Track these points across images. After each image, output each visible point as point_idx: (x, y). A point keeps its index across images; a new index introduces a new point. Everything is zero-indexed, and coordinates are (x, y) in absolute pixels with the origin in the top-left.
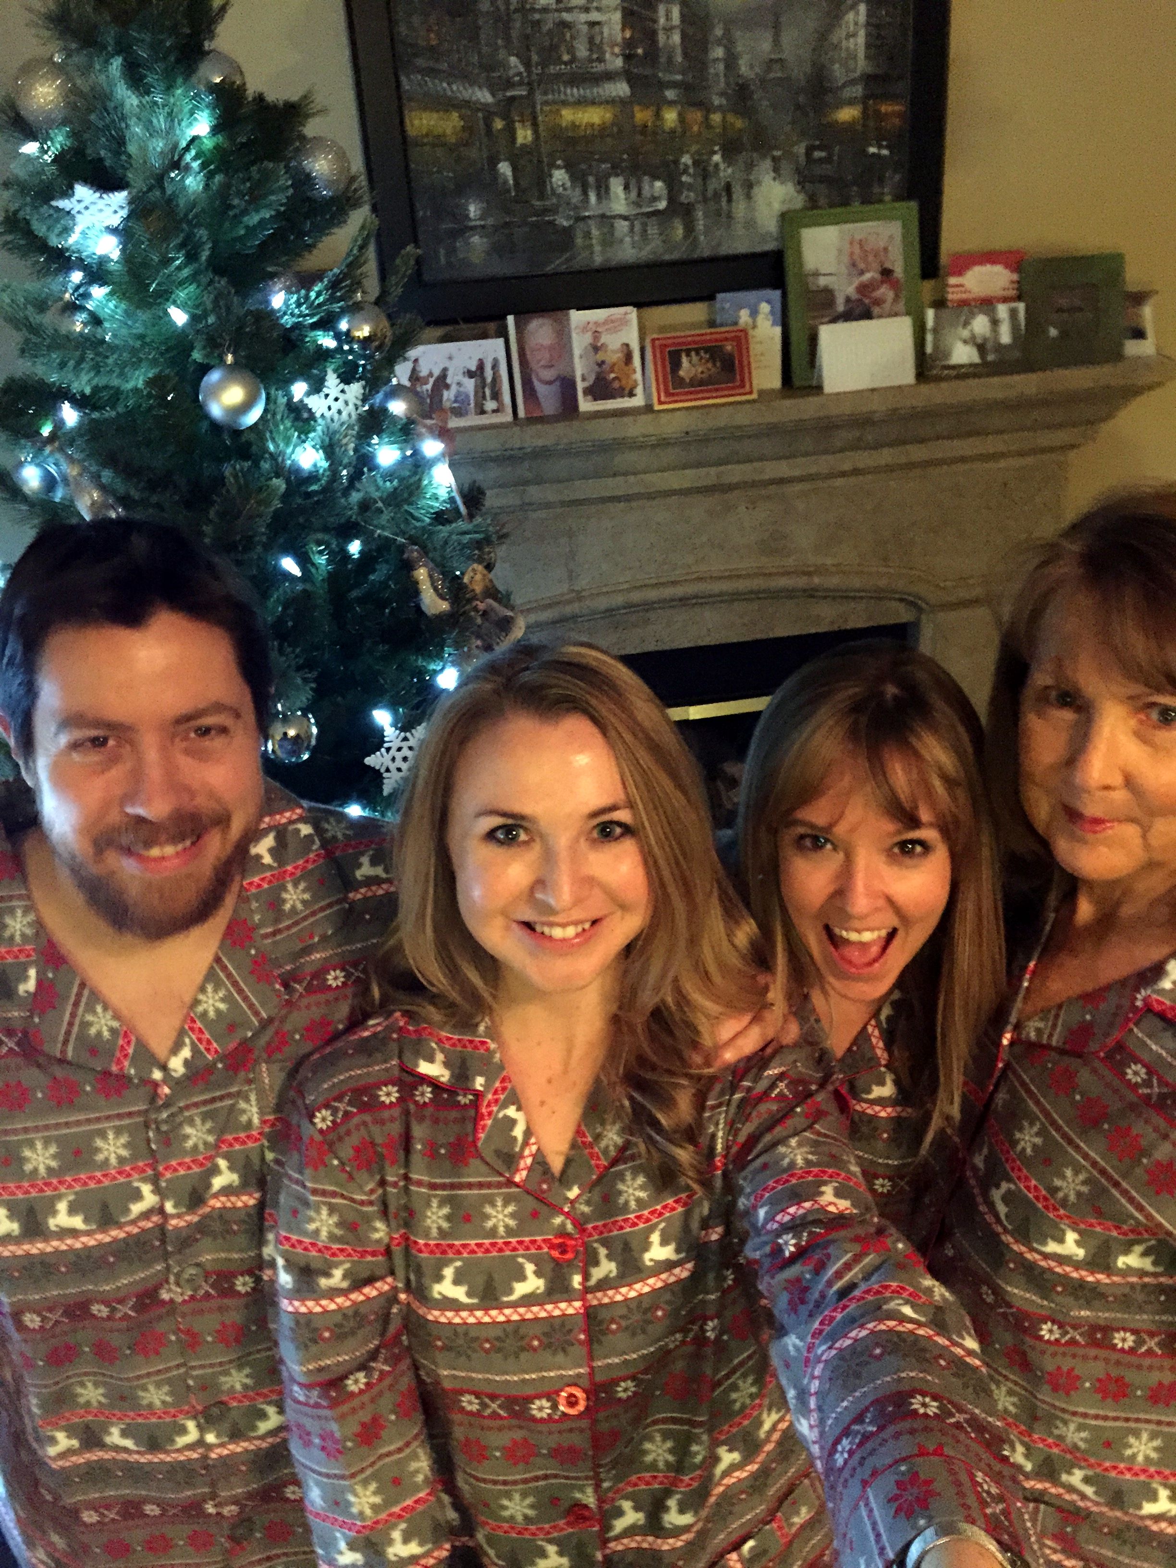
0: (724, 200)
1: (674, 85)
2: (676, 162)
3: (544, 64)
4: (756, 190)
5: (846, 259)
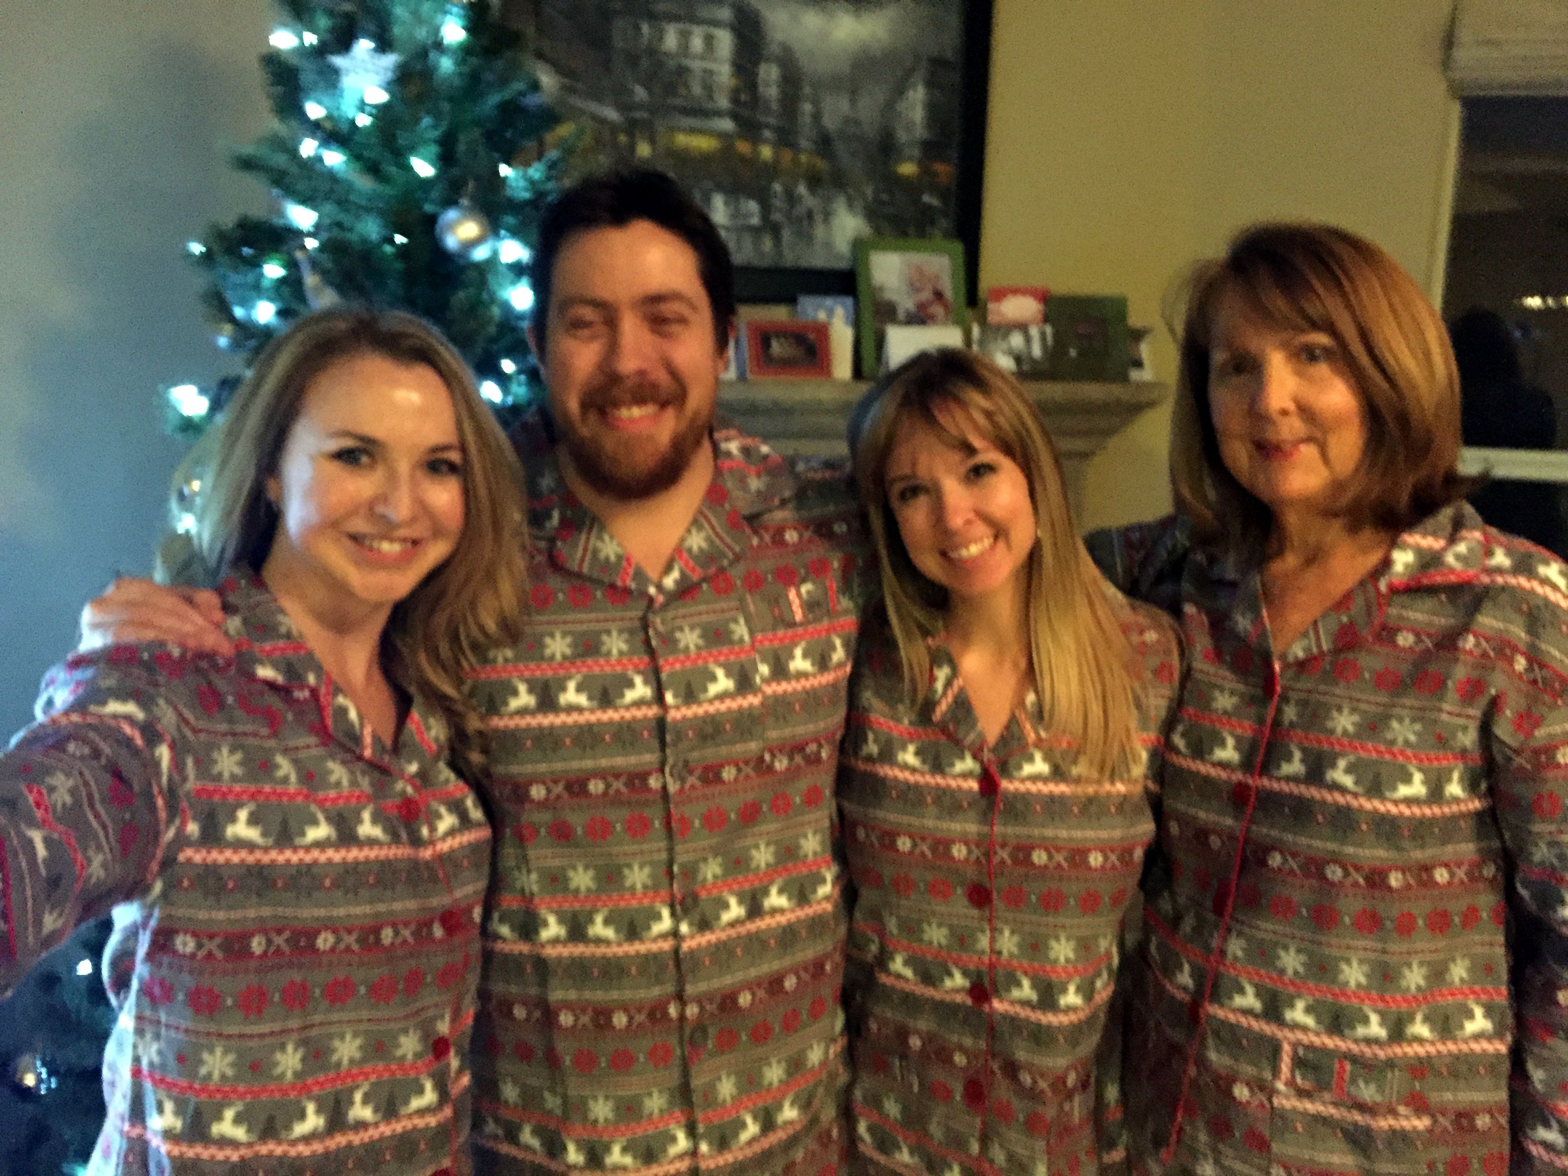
0: (806, 224)
1: (769, 127)
2: (770, 187)
3: (664, 95)
4: (833, 219)
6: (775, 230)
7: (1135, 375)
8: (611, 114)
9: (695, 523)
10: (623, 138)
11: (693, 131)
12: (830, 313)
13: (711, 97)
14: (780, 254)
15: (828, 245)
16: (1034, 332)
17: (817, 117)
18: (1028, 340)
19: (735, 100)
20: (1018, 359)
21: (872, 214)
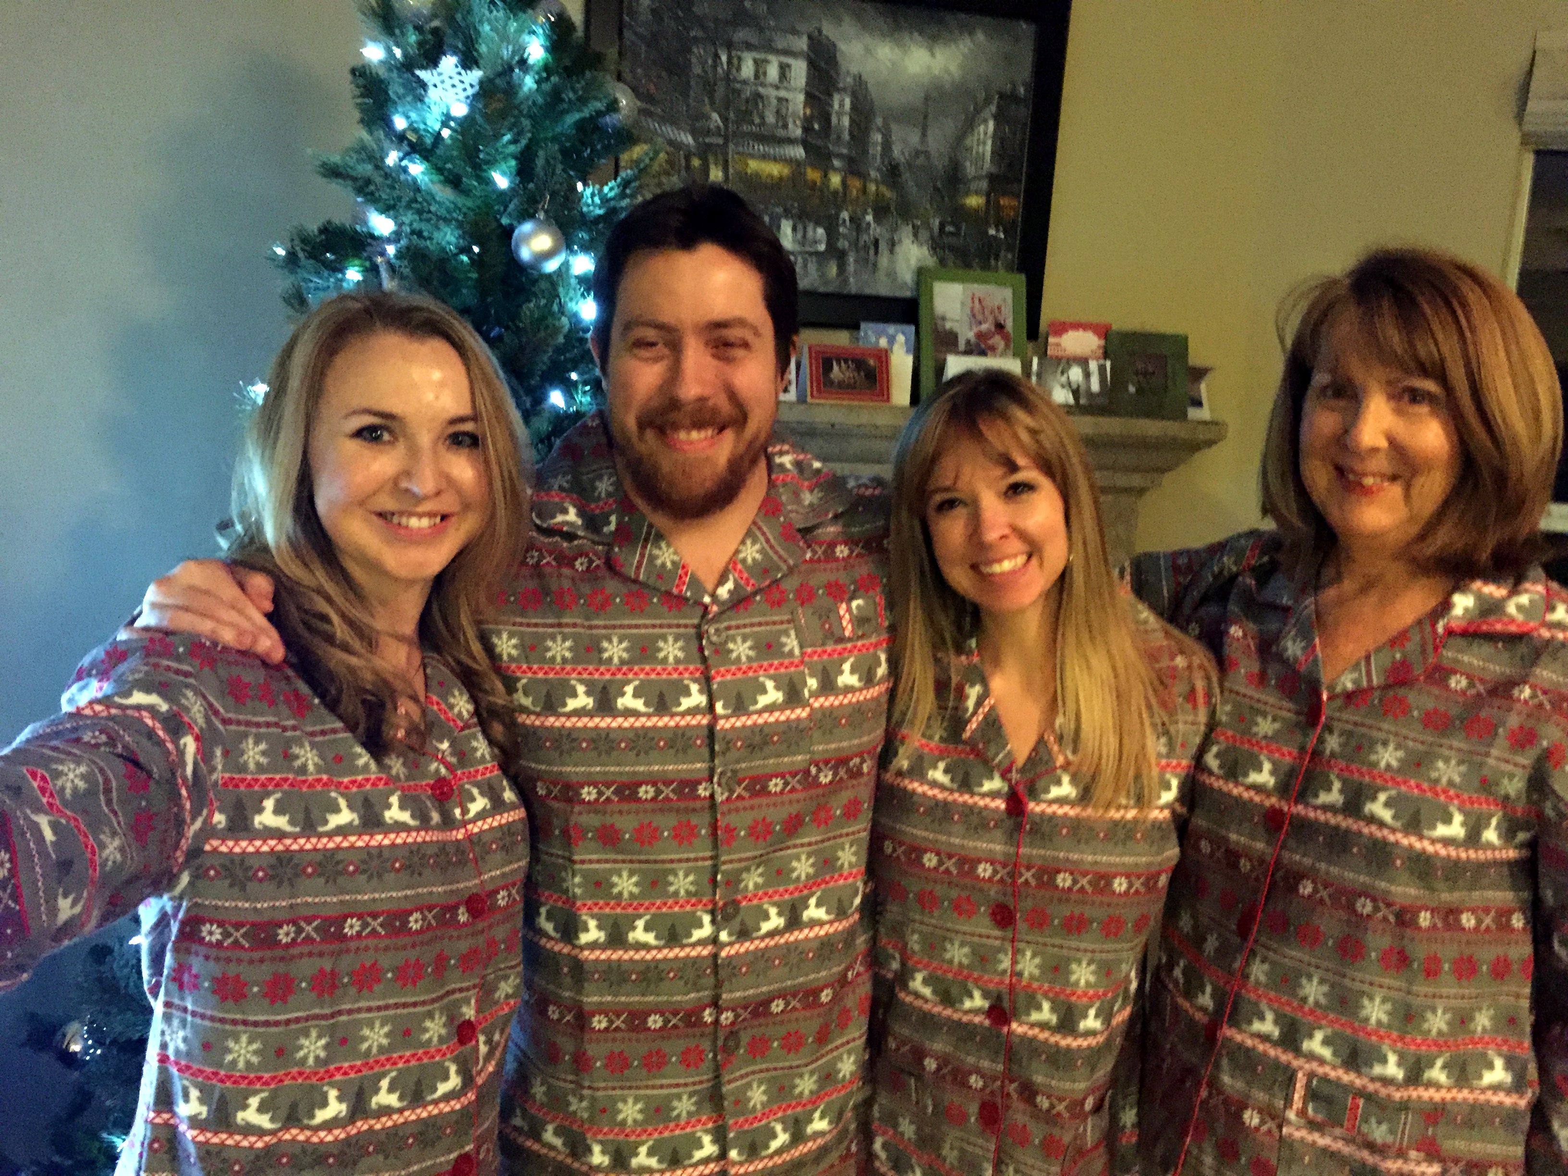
0: (872, 252)
1: (839, 156)
2: (837, 215)
3: (738, 123)
4: (897, 249)
5: (968, 311)
6: (841, 256)
7: (1193, 413)
8: (688, 139)
9: (749, 534)
10: (696, 162)
11: (764, 157)
12: (892, 340)
13: (785, 126)
14: (845, 281)
15: (892, 274)
16: (1093, 366)
17: (887, 146)
18: (1087, 375)
19: (807, 129)
20: (1076, 393)
21: (936, 246)
